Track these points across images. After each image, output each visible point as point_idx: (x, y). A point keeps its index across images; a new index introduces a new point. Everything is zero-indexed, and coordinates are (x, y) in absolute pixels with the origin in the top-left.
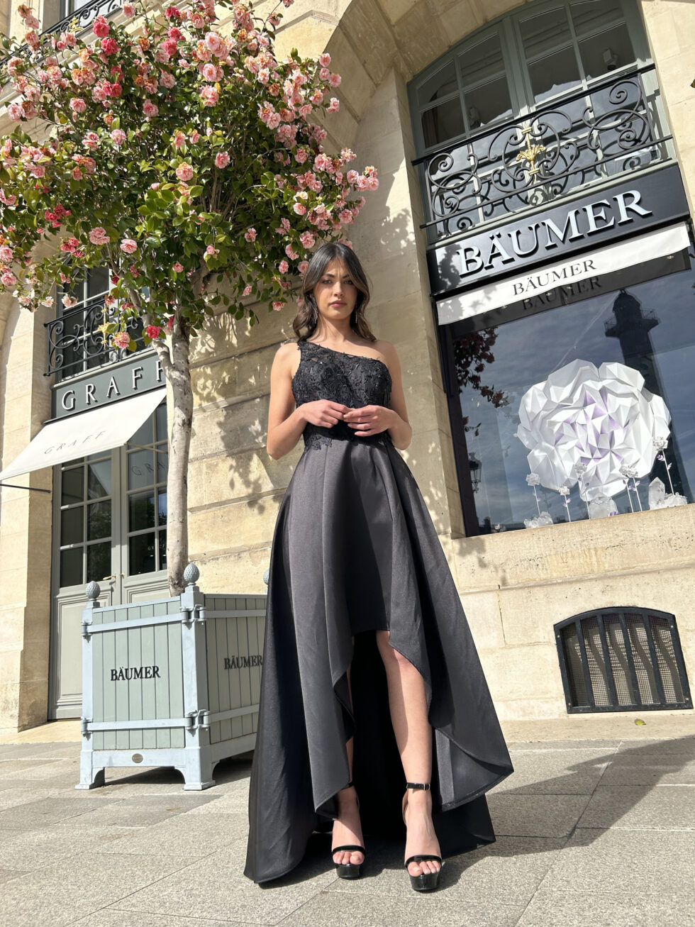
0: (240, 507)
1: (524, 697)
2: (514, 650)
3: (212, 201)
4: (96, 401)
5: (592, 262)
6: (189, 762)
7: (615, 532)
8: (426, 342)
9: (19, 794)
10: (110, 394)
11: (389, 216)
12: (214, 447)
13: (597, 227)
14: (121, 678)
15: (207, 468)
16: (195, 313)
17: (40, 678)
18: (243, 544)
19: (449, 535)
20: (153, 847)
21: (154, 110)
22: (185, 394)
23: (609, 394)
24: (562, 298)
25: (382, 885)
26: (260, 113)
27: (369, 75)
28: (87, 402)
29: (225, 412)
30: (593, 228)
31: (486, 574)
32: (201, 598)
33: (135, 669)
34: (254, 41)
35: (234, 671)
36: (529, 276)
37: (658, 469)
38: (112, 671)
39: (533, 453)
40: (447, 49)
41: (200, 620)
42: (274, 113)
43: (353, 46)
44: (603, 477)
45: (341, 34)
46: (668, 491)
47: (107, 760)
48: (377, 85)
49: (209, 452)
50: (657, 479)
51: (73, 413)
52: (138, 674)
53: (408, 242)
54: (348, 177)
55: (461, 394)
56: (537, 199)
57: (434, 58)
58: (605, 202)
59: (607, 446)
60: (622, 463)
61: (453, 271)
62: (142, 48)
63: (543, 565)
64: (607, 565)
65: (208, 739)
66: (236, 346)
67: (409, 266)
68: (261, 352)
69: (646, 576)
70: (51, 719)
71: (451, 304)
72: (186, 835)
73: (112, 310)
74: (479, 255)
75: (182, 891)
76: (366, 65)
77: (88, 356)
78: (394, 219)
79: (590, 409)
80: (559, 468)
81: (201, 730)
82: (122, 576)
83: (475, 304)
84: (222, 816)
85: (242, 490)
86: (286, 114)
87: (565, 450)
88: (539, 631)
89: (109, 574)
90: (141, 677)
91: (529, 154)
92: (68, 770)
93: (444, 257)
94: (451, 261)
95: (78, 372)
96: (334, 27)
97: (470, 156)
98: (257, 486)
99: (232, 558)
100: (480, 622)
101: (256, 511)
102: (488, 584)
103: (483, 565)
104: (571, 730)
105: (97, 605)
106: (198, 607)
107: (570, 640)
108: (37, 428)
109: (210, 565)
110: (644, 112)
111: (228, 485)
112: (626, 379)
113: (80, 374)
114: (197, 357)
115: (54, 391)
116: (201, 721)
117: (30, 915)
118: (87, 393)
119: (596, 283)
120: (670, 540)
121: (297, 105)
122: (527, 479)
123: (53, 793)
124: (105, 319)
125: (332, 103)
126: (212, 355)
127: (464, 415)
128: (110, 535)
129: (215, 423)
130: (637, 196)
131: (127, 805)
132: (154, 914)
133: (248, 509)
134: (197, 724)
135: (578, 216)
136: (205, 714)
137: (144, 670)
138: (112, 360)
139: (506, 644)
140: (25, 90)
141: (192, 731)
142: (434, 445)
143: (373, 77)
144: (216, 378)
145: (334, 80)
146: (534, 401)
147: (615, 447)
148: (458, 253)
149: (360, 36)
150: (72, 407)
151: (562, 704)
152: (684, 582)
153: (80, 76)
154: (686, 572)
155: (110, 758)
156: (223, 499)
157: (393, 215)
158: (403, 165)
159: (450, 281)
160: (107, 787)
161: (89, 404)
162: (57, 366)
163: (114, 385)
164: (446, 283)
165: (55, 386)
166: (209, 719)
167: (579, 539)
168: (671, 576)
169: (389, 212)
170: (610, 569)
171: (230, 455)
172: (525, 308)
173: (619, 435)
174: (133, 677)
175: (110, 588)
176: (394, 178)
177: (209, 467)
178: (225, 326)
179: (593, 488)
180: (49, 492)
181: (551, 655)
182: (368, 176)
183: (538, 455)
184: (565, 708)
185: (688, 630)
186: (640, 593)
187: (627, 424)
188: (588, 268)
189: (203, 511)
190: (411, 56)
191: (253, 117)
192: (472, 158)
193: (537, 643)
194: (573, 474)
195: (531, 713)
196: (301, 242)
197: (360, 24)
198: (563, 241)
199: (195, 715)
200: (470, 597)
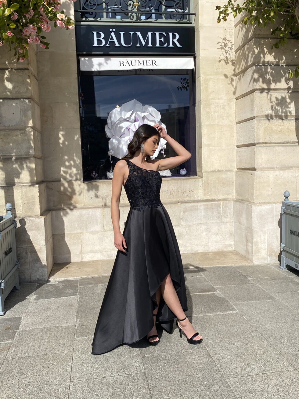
2: (107, 232)
5: (155, 62)
19: (82, 181)
23: (145, 119)
31: (97, 200)
56: (133, 17)
61: (90, 42)
65: (2, 293)
71: (87, 60)
79: (137, 124)
80: (121, 148)
81: (1, 289)
83: (100, 64)
84: (42, 329)
87: (124, 141)
93: (85, 32)
94: (89, 36)
100: (94, 220)
102: (98, 204)
103: (97, 196)
112: (154, 115)
116: (1, 285)
120: (171, 192)
122: (108, 152)
136: (3, 282)
146: (115, 116)
164: (86, 48)
168: (170, 206)
183: (114, 141)
188: (154, 64)
200: (90, 210)
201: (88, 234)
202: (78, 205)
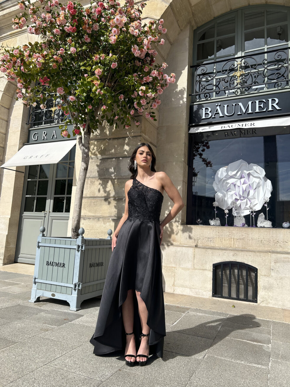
0: (101, 200)
1: (197, 288)
2: (197, 270)
3: (108, 80)
4: (47, 139)
5: (254, 124)
6: (73, 300)
7: (242, 234)
8: (184, 145)
9: (8, 301)
10: (53, 137)
11: (177, 89)
12: (94, 174)
13: (259, 110)
14: (50, 265)
15: (90, 182)
16: (95, 126)
17: (13, 246)
18: (101, 215)
19: (180, 223)
20: (60, 338)
21: (89, 40)
22: (87, 157)
23: (251, 176)
24: (240, 135)
25: (139, 370)
26: (132, 50)
27: (179, 26)
28: (43, 139)
29: (100, 161)
30: (257, 110)
31: (191, 241)
32: (84, 241)
33: (56, 263)
34: (134, 15)
35: (93, 268)
36: (228, 125)
37: (263, 210)
38: (47, 262)
39: (218, 194)
40: (213, 18)
41: (83, 249)
42: (138, 50)
43: (174, 13)
44: (243, 207)
45: (170, 8)
46: (266, 219)
47: (42, 294)
48: (181, 30)
49: (92, 176)
50: (262, 213)
51: (37, 142)
52: (57, 265)
53: (183, 101)
54: (164, 77)
55: (194, 160)
56: (238, 92)
57: (207, 21)
58: (264, 100)
59: (246, 196)
60: (251, 204)
61: (199, 116)
62: (87, 14)
63: (213, 241)
64: (237, 245)
65: (80, 293)
66: (108, 135)
67: (182, 111)
68: (118, 140)
69: (250, 252)
70: (16, 262)
72: (72, 334)
73: (58, 102)
74: (210, 112)
75: (72, 361)
76: (178, 22)
77: (45, 119)
78: (179, 91)
79: (242, 180)
80: (227, 201)
81: (78, 289)
82: (50, 212)
84: (84, 326)
85: (102, 194)
86: (143, 51)
87: (230, 195)
88: (207, 265)
89: (44, 210)
90: (58, 266)
91: (238, 74)
92: (25, 290)
93: (196, 109)
94: (199, 112)
95: (40, 125)
96: (168, 5)
97: (215, 69)
98: (109, 193)
99: (96, 220)
100: (186, 258)
101: (107, 203)
102: (191, 244)
103: (190, 237)
104: (212, 305)
105: (43, 235)
106: (83, 245)
107: (218, 270)
108: (21, 146)
109: (87, 221)
110: (287, 65)
111: (98, 191)
112: (258, 172)
113: (41, 126)
114: (92, 136)
115: (29, 131)
116: (79, 287)
117: (21, 363)
118: (43, 135)
119: (254, 132)
120: (261, 241)
121: (148, 49)
122: (213, 204)
123: (20, 302)
124: (54, 105)
125: (161, 41)
126: (98, 137)
127: (194, 167)
128: (46, 195)
129: (95, 165)
130: (277, 101)
131: (49, 314)
132: (63, 370)
133: (104, 202)
134: (77, 288)
135: (252, 104)
136: (81, 284)
137: (59, 264)
138: (55, 123)
139: (194, 268)
140: (36, 22)
141: (75, 290)
142: (180, 187)
143: (180, 27)
144: (98, 147)
145: (164, 31)
146: (222, 174)
147: (249, 197)
148: (202, 109)
149: (178, 10)
150: (36, 139)
151: (211, 293)
152: (264, 257)
153: (60, 21)
154: (265, 254)
155: (43, 293)
156: (95, 196)
157: (179, 89)
158: (187, 68)
159: (197, 120)
160: (40, 303)
161: (44, 139)
162: (32, 121)
163: (55, 134)
164: (196, 120)
165: (30, 129)
166: (82, 286)
167: (228, 234)
168: (259, 254)
169: (178, 87)
170: (237, 247)
171: (100, 179)
172: (225, 136)
173: (252, 192)
174: (55, 265)
175: (44, 216)
176: (182, 73)
177: (91, 182)
178: (105, 126)
179: (238, 211)
180: (23, 173)
181: (210, 275)
182: (172, 77)
183: (219, 195)
184: (212, 295)
185: (261, 275)
186: (247, 259)
187: (255, 189)
188: (252, 125)
189: (87, 199)
190: (198, 20)
191: (129, 49)
192: (215, 70)
193: (206, 270)
194: (231, 204)
195: (199, 294)
196: (141, 103)
197: (178, 4)
198: (245, 113)
199: (77, 284)
200: (184, 248)
201: (181, 269)
202: (174, 243)
